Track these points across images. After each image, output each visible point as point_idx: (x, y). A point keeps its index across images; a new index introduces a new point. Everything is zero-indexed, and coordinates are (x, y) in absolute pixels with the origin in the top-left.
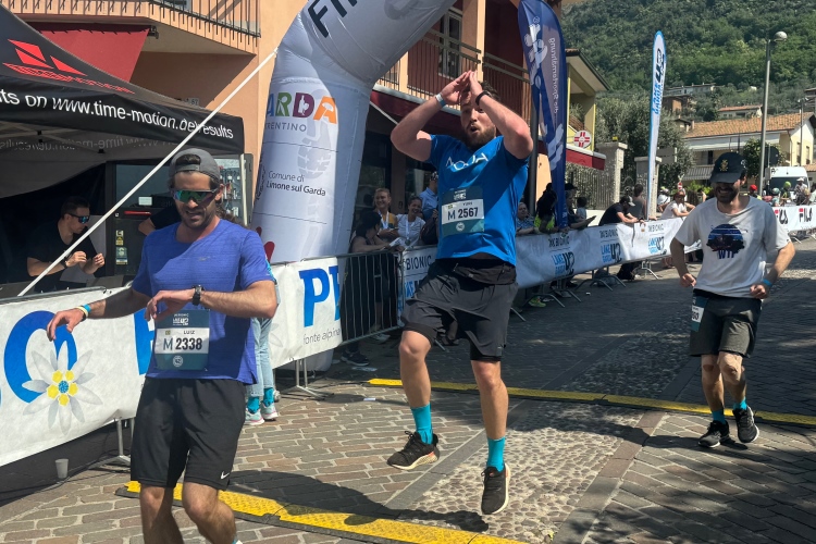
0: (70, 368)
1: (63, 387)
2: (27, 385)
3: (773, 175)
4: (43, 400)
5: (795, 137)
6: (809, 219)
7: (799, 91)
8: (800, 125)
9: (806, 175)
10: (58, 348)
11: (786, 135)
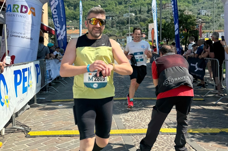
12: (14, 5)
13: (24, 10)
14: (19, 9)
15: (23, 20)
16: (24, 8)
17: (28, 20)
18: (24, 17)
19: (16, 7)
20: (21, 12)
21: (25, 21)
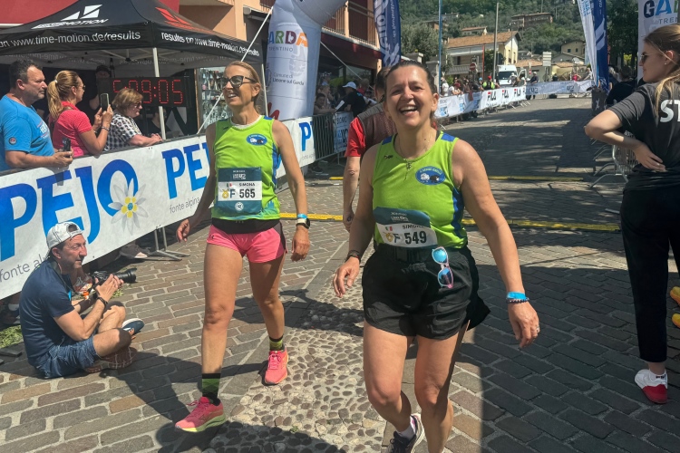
0: (134, 195)
1: (130, 207)
2: (110, 206)
3: (500, 70)
4: (118, 215)
5: (508, 47)
6: (519, 95)
7: (508, 17)
8: (510, 39)
9: (515, 70)
10: (129, 183)
11: (502, 45)
12: (278, 32)
13: (291, 38)
14: (284, 38)
15: (290, 54)
16: (290, 35)
17: (296, 53)
18: (291, 50)
19: (280, 34)
20: (287, 42)
21: (293, 56)
